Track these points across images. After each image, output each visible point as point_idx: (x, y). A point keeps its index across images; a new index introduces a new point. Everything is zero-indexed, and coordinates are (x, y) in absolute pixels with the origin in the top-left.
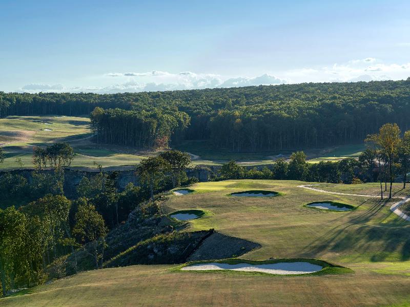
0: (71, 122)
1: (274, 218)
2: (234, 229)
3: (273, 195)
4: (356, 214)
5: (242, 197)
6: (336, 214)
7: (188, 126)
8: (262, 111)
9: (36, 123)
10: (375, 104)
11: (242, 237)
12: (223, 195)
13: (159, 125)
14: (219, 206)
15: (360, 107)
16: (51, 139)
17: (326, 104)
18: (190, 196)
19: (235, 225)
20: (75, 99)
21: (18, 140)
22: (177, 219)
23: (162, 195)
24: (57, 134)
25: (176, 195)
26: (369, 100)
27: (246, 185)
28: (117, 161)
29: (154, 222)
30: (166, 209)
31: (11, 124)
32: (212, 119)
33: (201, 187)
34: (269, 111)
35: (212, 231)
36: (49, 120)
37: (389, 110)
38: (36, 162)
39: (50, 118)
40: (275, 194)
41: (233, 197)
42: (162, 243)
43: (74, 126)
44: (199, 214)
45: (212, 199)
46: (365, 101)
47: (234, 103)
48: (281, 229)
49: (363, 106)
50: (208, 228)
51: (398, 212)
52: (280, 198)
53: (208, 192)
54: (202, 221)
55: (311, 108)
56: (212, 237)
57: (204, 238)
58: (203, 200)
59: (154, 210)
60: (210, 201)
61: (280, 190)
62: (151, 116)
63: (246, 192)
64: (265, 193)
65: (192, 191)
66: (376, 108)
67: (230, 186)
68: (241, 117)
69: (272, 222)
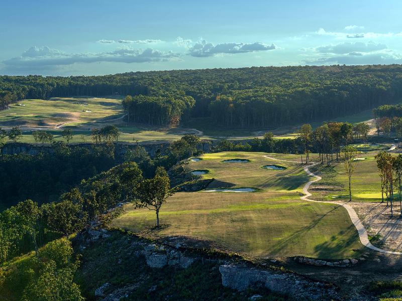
0: (102, 103)
1: (245, 173)
2: (224, 178)
3: (247, 161)
5: (228, 162)
7: (194, 107)
8: (249, 98)
9: (76, 105)
10: (335, 91)
11: (228, 182)
12: (219, 161)
13: (173, 108)
14: (217, 167)
15: (324, 94)
16: (93, 120)
17: (298, 92)
18: (201, 162)
19: (224, 177)
20: (101, 83)
21: (71, 120)
22: (195, 174)
23: (184, 161)
24: (96, 114)
25: (192, 161)
26: (331, 88)
27: (232, 155)
28: (146, 137)
29: (183, 176)
30: (188, 170)
31: (58, 106)
32: (212, 103)
33: (206, 156)
34: (255, 97)
35: (213, 179)
36: (84, 102)
37: (346, 96)
38: (94, 138)
39: (85, 100)
40: (248, 161)
41: (225, 162)
42: (189, 185)
43: (104, 107)
44: (206, 172)
45: (213, 164)
46: (328, 88)
47: (229, 87)
48: (247, 178)
49: (326, 93)
50: (211, 178)
51: (307, 170)
52: (249, 163)
53: (210, 159)
54: (208, 175)
55: (286, 95)
56: (213, 182)
57: (210, 183)
58: (208, 164)
59: (181, 169)
60: (212, 164)
61: (251, 159)
62: (167, 102)
63: (232, 160)
64: (243, 160)
65: (201, 159)
66: (336, 94)
67: (223, 156)
68: (234, 102)
69: (243, 175)
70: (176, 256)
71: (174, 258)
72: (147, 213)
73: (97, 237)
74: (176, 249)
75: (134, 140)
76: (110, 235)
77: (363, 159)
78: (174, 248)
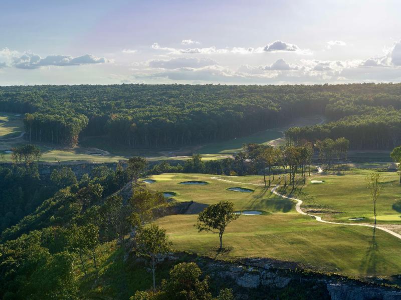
4: (255, 194)
6: (246, 194)
10: (231, 112)
14: (180, 190)
15: (221, 115)
18: (157, 184)
26: (226, 108)
35: (192, 202)
38: (15, 158)
45: (172, 186)
46: (223, 109)
47: (116, 106)
49: (223, 113)
51: (275, 193)
52: (210, 185)
56: (194, 204)
58: (167, 186)
61: (205, 180)
63: (188, 182)
66: (233, 115)
70: (269, 276)
71: (267, 278)
72: (195, 236)
73: (163, 259)
74: (266, 269)
75: (56, 160)
76: (178, 258)
77: (321, 182)
78: (264, 269)
